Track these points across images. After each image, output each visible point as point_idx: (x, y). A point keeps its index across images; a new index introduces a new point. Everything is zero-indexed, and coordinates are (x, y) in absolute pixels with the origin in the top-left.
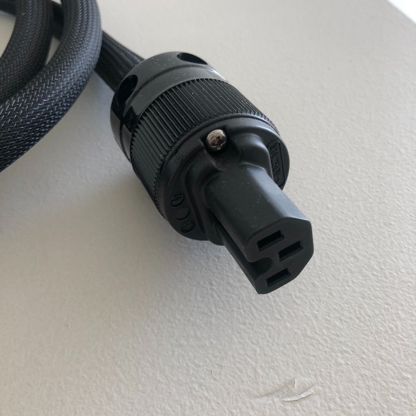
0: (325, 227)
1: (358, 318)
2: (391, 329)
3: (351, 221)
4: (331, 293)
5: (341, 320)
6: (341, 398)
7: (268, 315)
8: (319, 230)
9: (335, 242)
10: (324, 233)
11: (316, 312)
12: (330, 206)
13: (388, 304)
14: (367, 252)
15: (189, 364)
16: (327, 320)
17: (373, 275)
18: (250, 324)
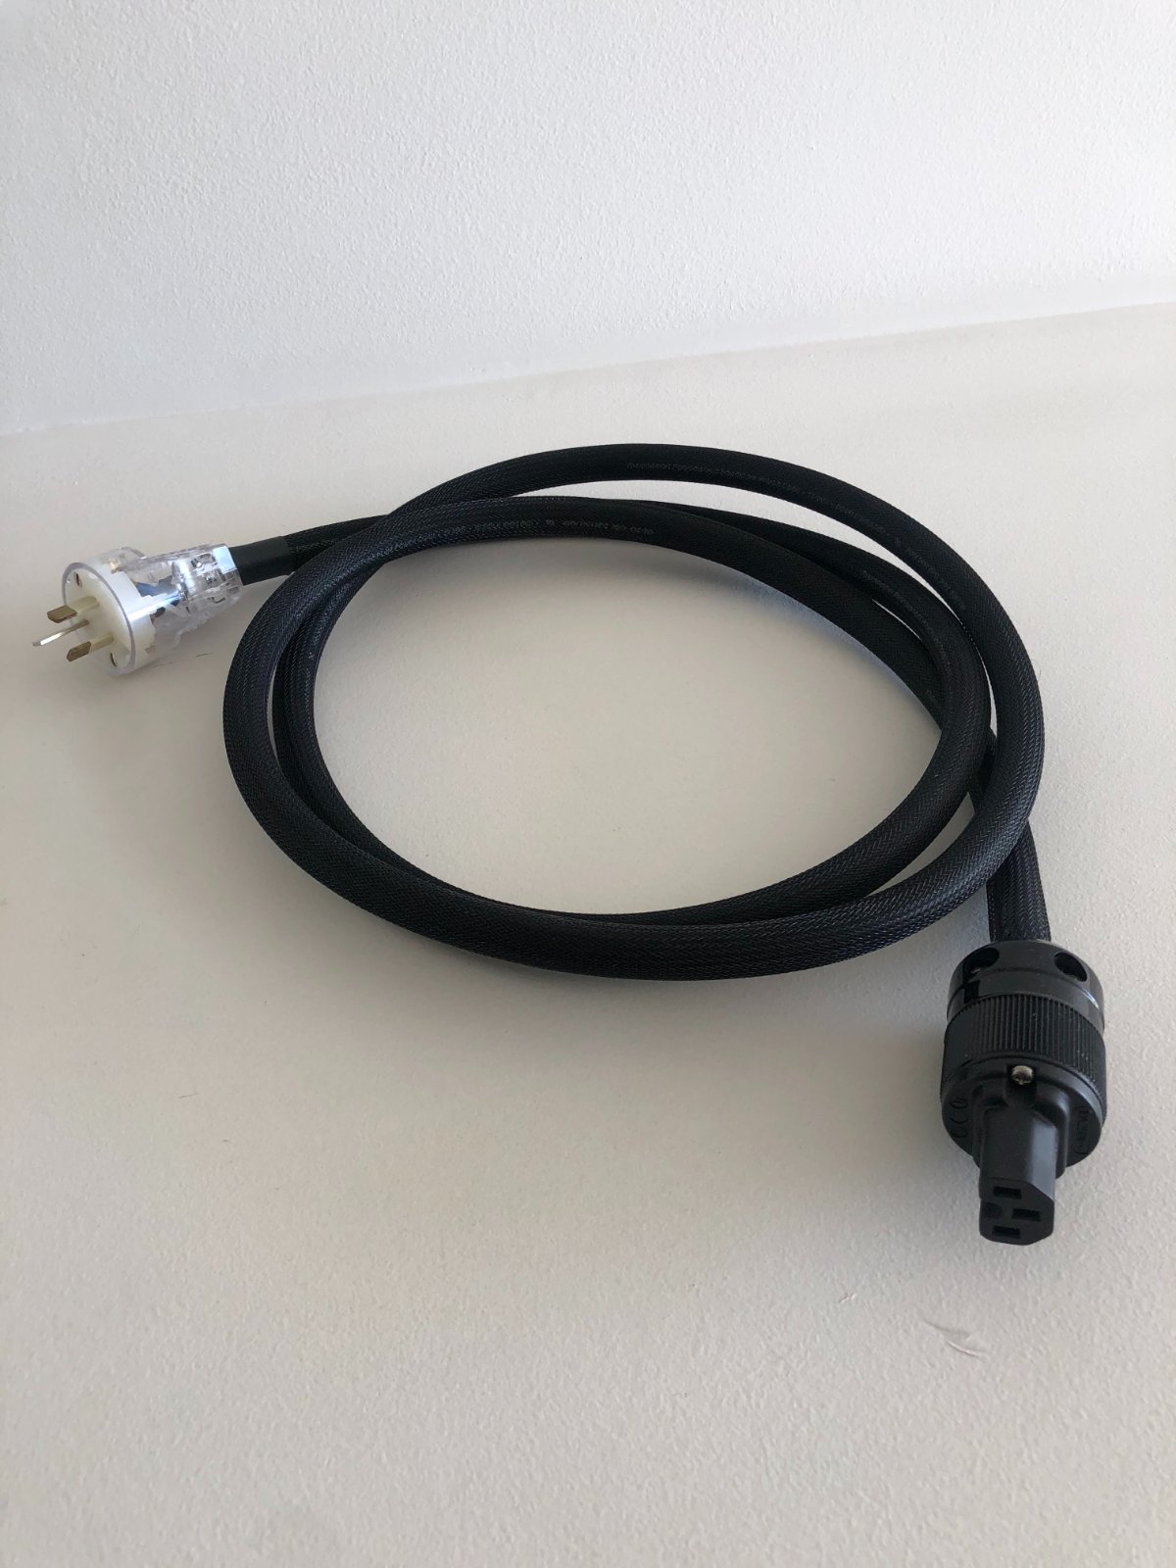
0: (1124, 1230)
1: (1078, 1335)
2: (1106, 1369)
3: (1160, 1246)
4: (1070, 1294)
5: (1059, 1324)
6: (1001, 1380)
7: (988, 1267)
8: (1113, 1229)
9: (1120, 1252)
10: (1117, 1235)
11: (1039, 1298)
12: (1150, 1213)
13: (1124, 1348)
14: (1148, 1286)
15: (886, 1252)
16: (1044, 1313)
17: (1134, 1313)
18: (965, 1262)
